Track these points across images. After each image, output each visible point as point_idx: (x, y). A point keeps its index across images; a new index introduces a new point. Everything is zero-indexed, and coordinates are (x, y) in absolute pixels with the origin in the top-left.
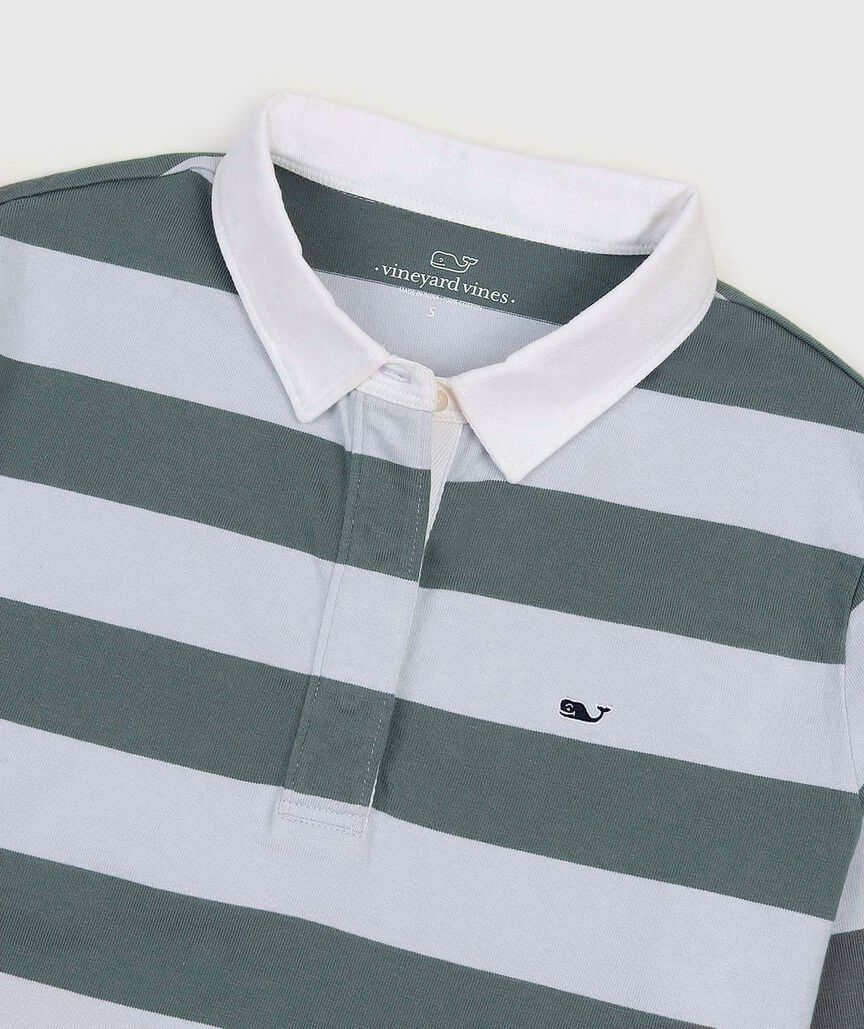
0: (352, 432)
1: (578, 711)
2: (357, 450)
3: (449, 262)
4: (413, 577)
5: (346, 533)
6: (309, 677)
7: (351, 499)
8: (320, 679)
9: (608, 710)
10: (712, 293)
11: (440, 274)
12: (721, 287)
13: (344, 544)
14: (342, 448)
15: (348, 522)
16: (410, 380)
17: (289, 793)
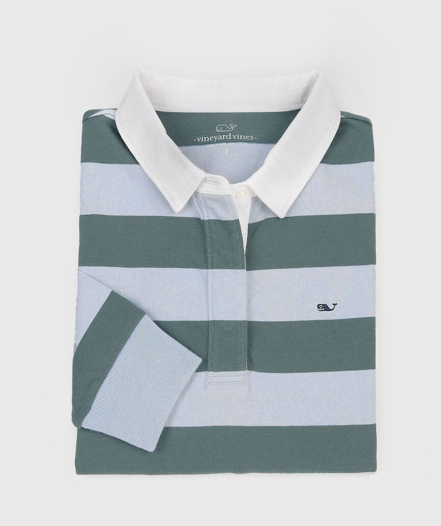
0: (202, 211)
1: (325, 308)
2: (206, 218)
3: (224, 128)
4: (242, 268)
5: (209, 255)
6: (208, 321)
7: (208, 239)
8: (213, 321)
9: (337, 304)
10: (339, 117)
11: (222, 134)
12: (342, 113)
13: (209, 260)
14: (199, 219)
15: (209, 250)
16: (218, 184)
17: (211, 373)
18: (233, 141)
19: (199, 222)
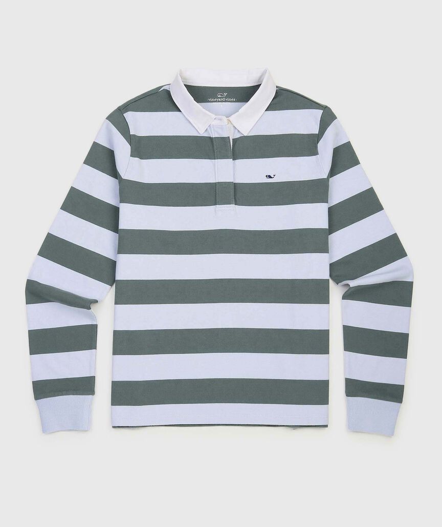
0: (212, 133)
1: (270, 177)
2: (214, 137)
3: (221, 95)
4: (231, 158)
5: (216, 153)
6: (216, 183)
7: (215, 146)
9: (275, 175)
11: (220, 98)
12: (277, 87)
13: (216, 156)
15: (216, 151)
16: (221, 120)
17: (218, 206)
18: (225, 101)
19: (211, 139)
